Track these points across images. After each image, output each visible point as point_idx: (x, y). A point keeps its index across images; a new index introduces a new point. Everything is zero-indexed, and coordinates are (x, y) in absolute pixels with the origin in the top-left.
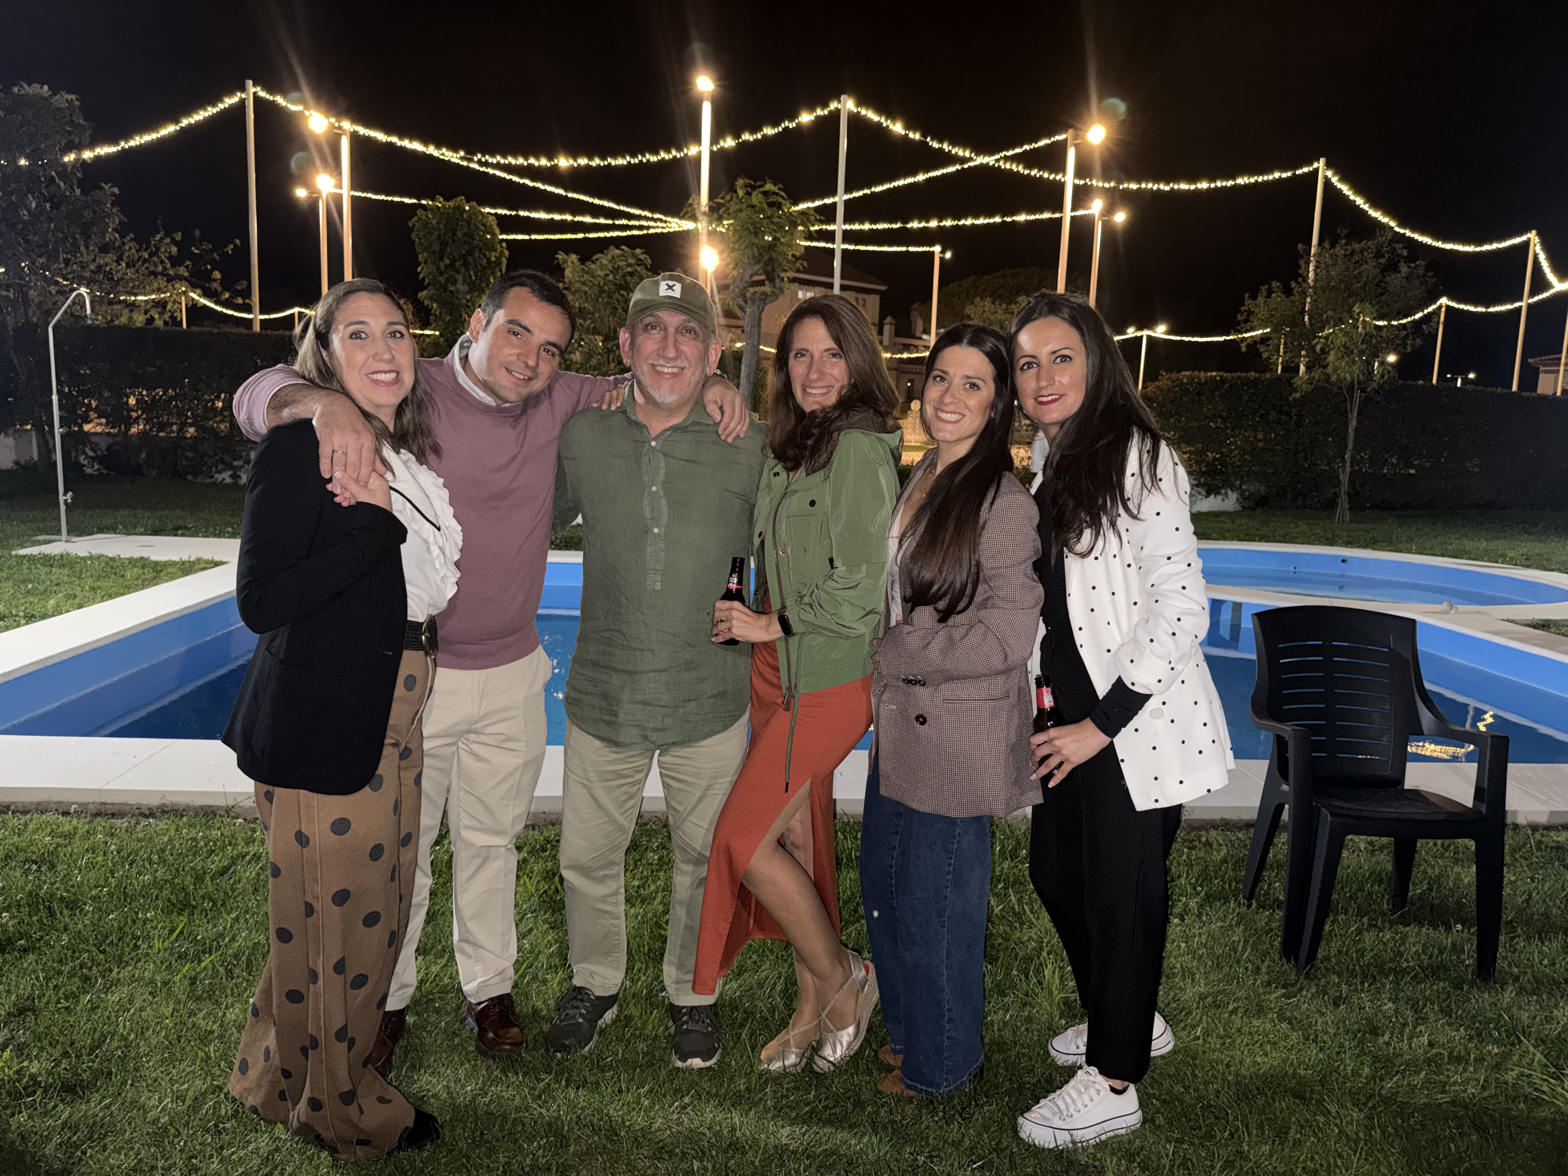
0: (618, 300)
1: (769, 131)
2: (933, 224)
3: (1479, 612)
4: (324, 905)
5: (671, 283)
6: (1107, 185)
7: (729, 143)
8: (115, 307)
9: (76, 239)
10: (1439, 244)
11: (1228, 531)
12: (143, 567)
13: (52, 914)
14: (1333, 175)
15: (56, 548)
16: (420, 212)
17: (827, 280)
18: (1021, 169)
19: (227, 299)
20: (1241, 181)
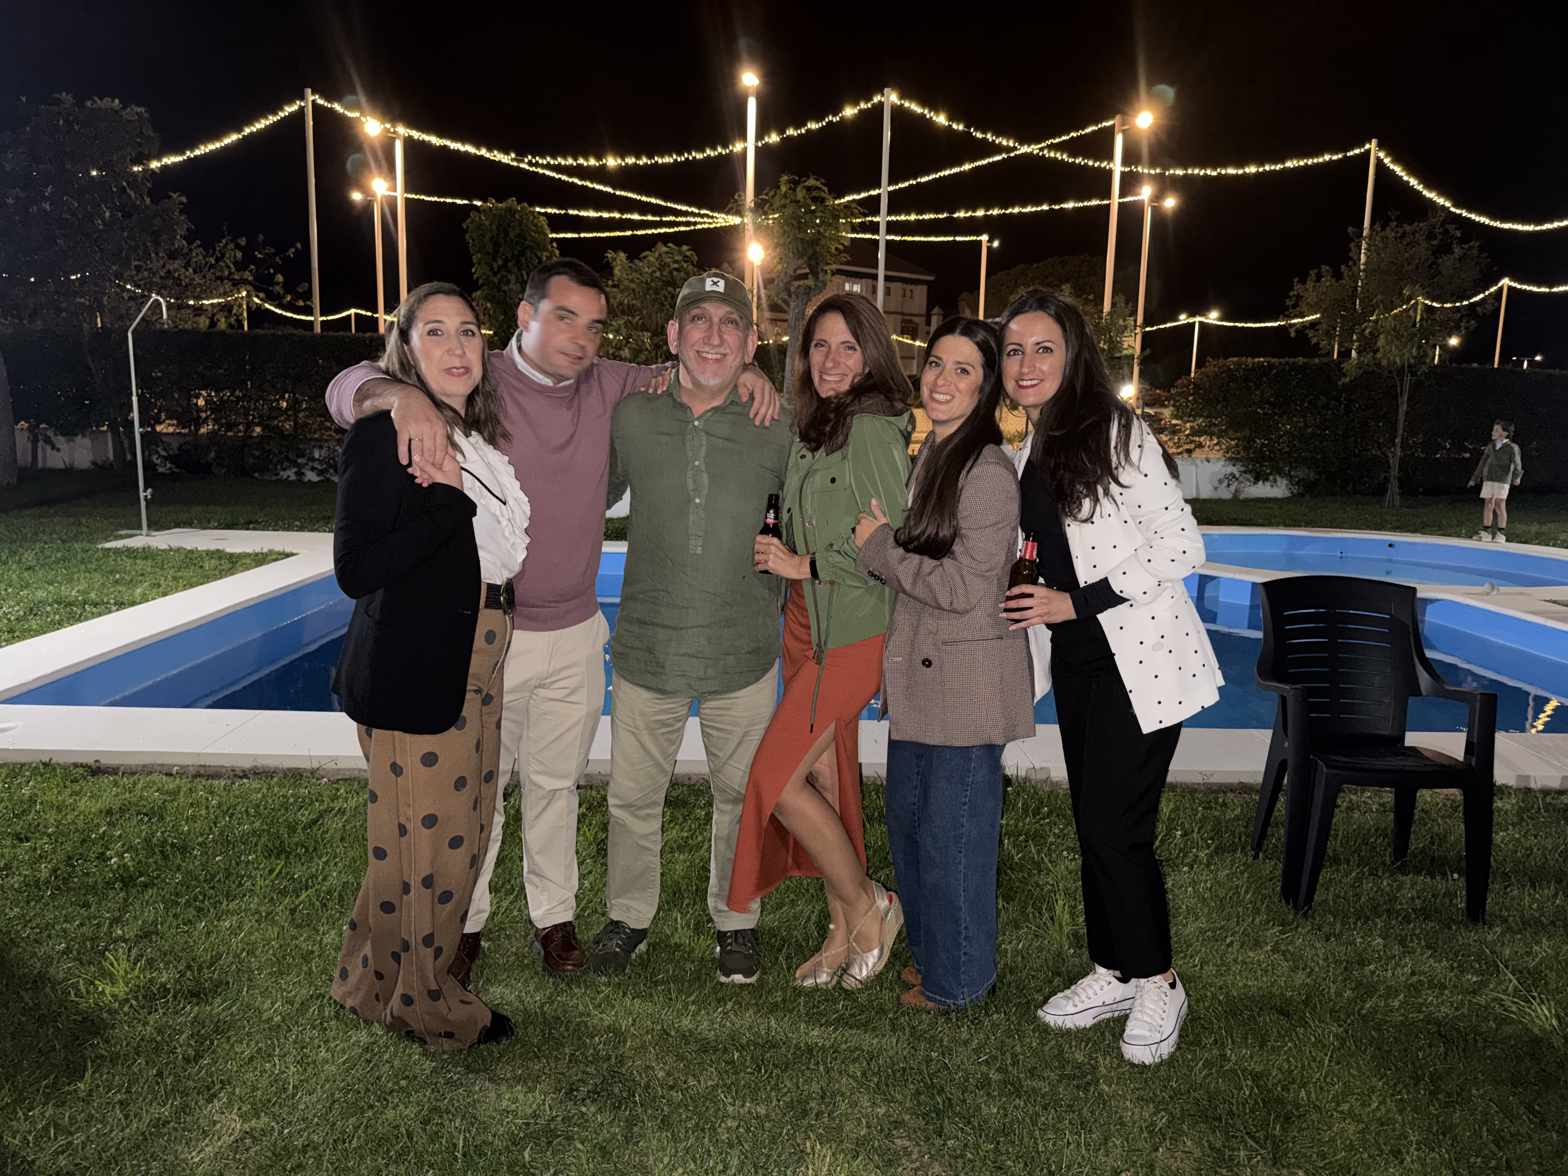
0: (665, 297)
1: (813, 126)
2: (980, 213)
3: (1521, 594)
4: (414, 827)
5: (716, 280)
6: (1152, 172)
7: (774, 138)
8: (183, 311)
9: (145, 245)
10: (1497, 224)
11: (1276, 517)
12: (220, 558)
13: (165, 858)
14: (1386, 156)
15: (138, 541)
16: (473, 214)
17: (873, 271)
18: (1065, 156)
19: (289, 302)
20: (1289, 164)
